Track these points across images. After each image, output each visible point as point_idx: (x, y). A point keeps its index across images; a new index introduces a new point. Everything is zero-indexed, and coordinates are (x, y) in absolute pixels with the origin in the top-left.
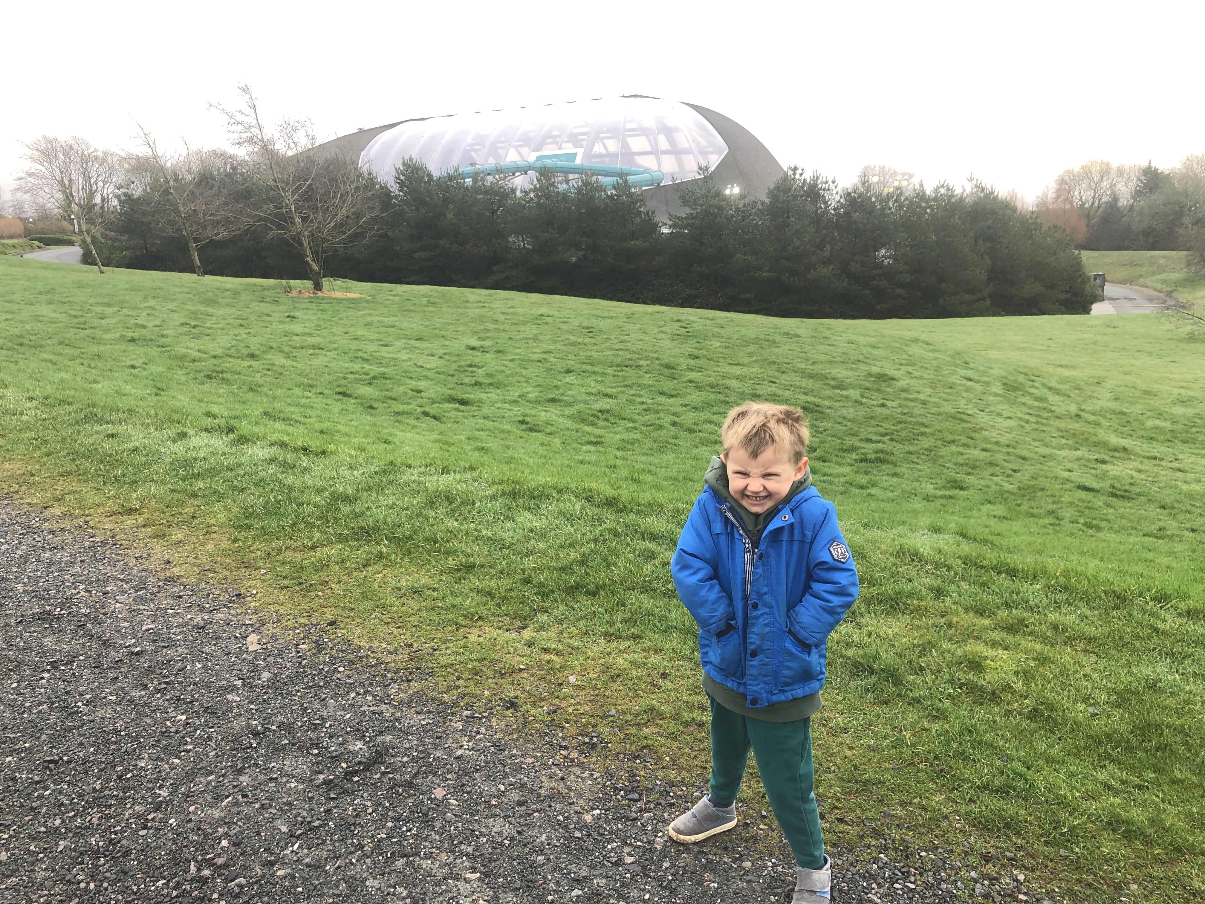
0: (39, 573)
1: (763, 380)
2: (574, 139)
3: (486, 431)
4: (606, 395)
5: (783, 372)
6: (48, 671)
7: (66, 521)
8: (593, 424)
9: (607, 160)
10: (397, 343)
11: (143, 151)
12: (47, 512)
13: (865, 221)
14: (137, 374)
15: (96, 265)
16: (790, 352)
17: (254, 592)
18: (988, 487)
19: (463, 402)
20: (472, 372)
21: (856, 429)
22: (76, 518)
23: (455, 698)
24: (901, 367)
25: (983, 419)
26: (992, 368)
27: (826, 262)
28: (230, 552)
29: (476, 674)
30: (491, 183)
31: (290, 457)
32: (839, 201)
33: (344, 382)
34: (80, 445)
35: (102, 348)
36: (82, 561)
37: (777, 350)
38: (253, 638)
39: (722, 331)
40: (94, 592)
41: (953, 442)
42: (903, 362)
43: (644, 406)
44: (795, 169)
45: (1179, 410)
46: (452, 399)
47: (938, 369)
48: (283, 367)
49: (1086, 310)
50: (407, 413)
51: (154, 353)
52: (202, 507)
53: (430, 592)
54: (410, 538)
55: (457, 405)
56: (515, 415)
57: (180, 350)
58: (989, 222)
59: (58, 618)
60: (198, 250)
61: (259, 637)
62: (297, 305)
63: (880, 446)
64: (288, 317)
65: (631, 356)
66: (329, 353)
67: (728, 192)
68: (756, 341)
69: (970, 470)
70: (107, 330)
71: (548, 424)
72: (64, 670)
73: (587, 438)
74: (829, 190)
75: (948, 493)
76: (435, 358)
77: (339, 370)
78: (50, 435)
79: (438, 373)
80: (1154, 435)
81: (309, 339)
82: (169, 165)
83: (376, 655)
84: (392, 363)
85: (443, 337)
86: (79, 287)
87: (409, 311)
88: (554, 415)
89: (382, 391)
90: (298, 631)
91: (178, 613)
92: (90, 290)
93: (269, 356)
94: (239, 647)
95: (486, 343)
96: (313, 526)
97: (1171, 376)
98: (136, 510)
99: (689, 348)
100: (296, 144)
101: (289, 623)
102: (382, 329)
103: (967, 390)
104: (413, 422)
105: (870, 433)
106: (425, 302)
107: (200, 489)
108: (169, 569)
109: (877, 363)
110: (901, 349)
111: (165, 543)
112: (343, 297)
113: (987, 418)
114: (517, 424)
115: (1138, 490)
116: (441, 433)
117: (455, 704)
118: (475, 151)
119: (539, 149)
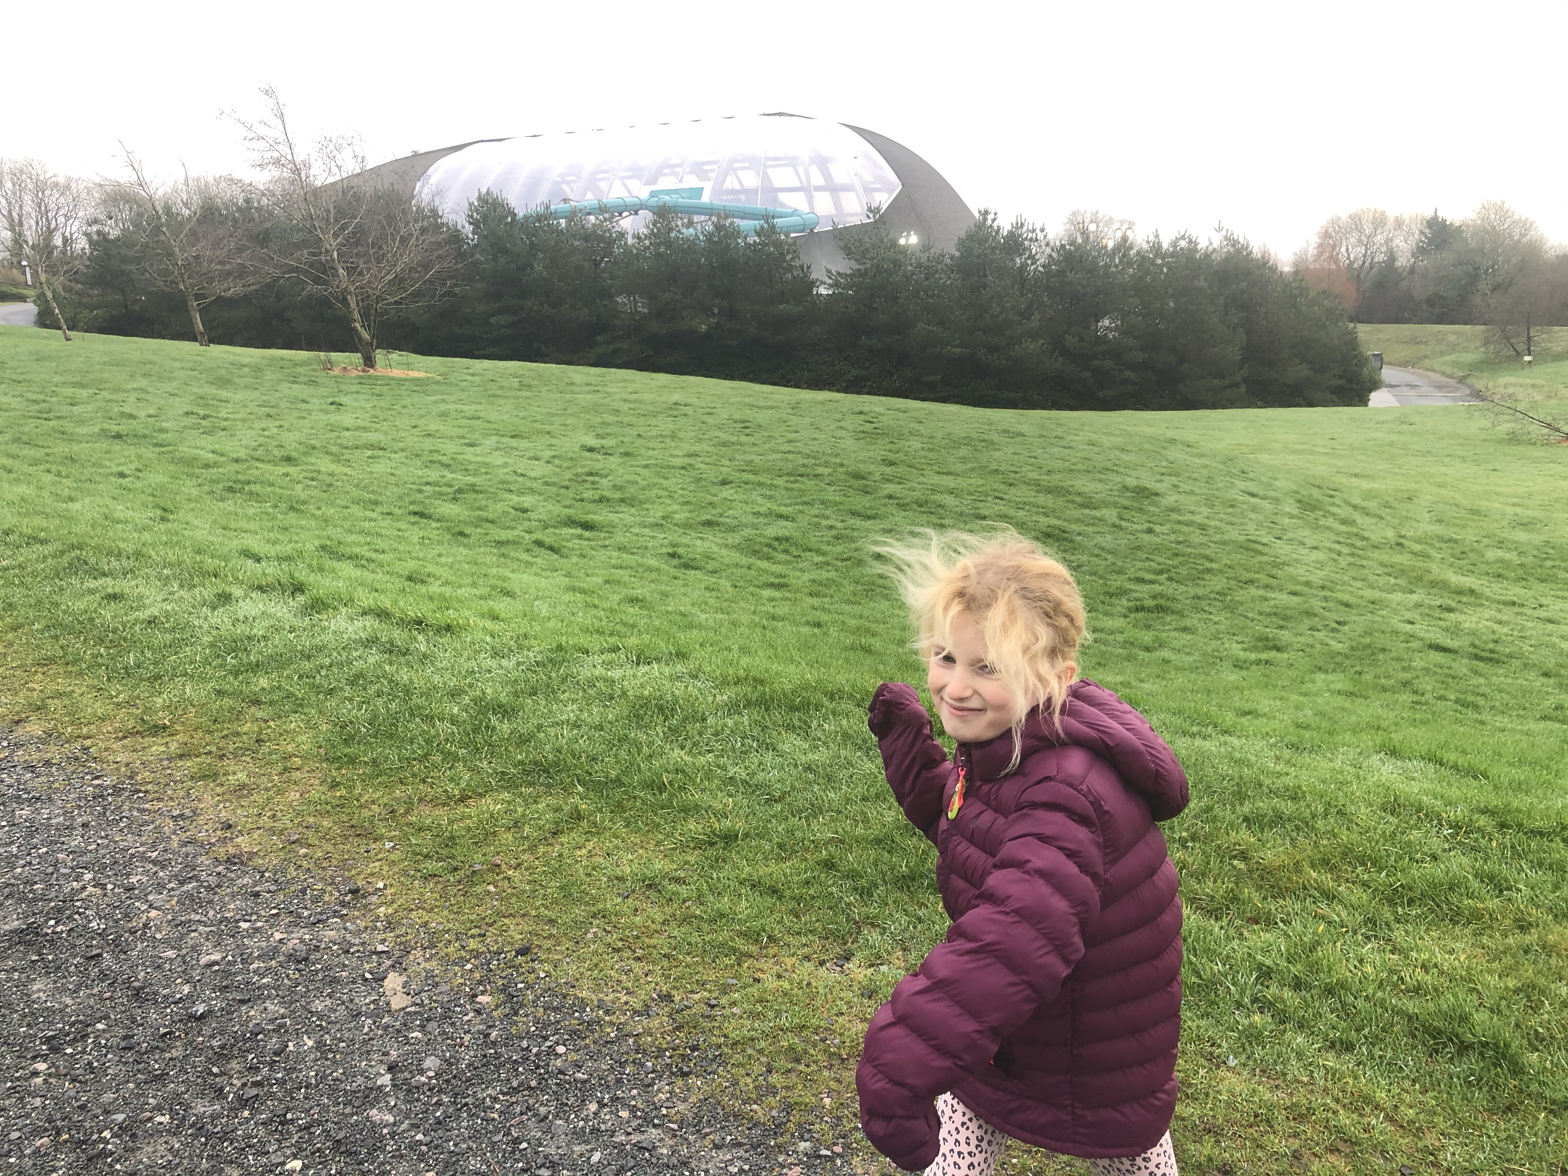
0: (14, 849)
1: (987, 495)
2: (699, 170)
3: (626, 568)
4: (781, 516)
5: (1011, 485)
6: (45, 1058)
7: (54, 748)
8: (768, 558)
9: (742, 197)
10: (487, 442)
11: (125, 176)
12: (20, 731)
13: (1085, 282)
14: (129, 485)
15: (60, 328)
16: (1016, 457)
17: (381, 885)
18: (1312, 646)
19: (587, 526)
20: (593, 483)
21: (1120, 564)
22: (68, 742)
23: (774, 1113)
24: (1163, 478)
25: (1282, 549)
26: (1276, 479)
27: (1034, 335)
28: (329, 807)
29: (798, 1061)
30: (594, 225)
31: (399, 635)
32: (1050, 256)
33: (419, 496)
34: (65, 612)
35: (75, 447)
36: (85, 825)
37: (997, 453)
38: (393, 981)
39: (921, 428)
40: (110, 887)
41: (1252, 582)
42: (1164, 470)
43: (834, 532)
44: (987, 212)
45: (1522, 536)
46: (571, 522)
47: (1209, 480)
48: (332, 475)
49: (1362, 400)
50: (514, 543)
51: (150, 455)
52: (271, 723)
53: (673, 887)
54: (618, 782)
55: (579, 531)
56: (662, 545)
57: (186, 450)
58: (1243, 285)
59: (53, 941)
60: (200, 311)
61: (404, 978)
62: (343, 387)
63: (1157, 588)
64: (332, 404)
65: (806, 461)
66: (393, 455)
67: (902, 241)
68: (968, 441)
69: (1282, 623)
70: (82, 422)
71: (708, 557)
72: (72, 1055)
73: (764, 579)
74: (1037, 240)
75: (1264, 656)
76: (542, 463)
77: (411, 479)
78: (18, 595)
79: (546, 484)
80: (1503, 572)
81: (365, 435)
82: (160, 193)
83: (613, 1018)
84: (483, 470)
85: (548, 433)
86: (37, 360)
87: (496, 396)
88: (713, 545)
89: (472, 509)
90: (469, 966)
91: (257, 930)
92: (54, 364)
93: (313, 460)
94: (373, 1002)
95: (609, 442)
96: (456, 759)
97: (1498, 489)
98: (165, 727)
99: (879, 450)
100: (339, 168)
101: (451, 949)
102: (464, 422)
103: (1254, 509)
104: (524, 556)
105: (1140, 569)
106: (516, 384)
107: (263, 689)
108: (231, 839)
109: (1131, 472)
110: (1158, 453)
111: (219, 790)
112: (403, 376)
113: (1288, 548)
114: (666, 558)
115: (1508, 650)
116: (568, 575)
117: (778, 1128)
118: (568, 183)
119: (654, 181)
